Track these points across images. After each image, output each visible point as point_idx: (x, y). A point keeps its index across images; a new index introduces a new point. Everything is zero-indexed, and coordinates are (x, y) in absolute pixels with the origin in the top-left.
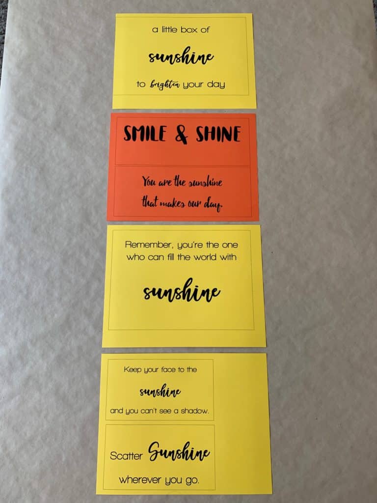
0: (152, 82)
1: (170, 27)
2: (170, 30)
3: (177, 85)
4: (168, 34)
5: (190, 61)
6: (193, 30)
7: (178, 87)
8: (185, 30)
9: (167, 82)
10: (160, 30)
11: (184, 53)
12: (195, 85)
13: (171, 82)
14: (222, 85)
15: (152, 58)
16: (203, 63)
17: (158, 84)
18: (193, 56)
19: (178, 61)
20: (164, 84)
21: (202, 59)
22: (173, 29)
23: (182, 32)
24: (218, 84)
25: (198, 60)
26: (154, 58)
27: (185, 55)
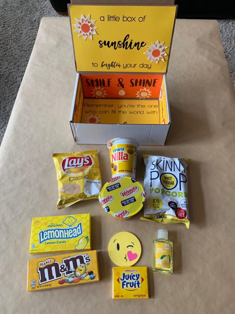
0: (102, 63)
1: (114, 16)
2: (114, 18)
3: (119, 65)
4: (112, 22)
5: (128, 47)
6: (132, 19)
7: (119, 67)
8: (126, 19)
9: (112, 63)
10: (106, 18)
11: (125, 40)
12: (131, 65)
13: (115, 63)
14: (149, 66)
15: (101, 45)
16: (138, 49)
17: (106, 65)
18: (131, 43)
19: (120, 46)
20: (110, 65)
21: (137, 45)
22: (117, 18)
23: (123, 20)
24: (147, 65)
25: (135, 47)
26: (102, 45)
27: (125, 42)
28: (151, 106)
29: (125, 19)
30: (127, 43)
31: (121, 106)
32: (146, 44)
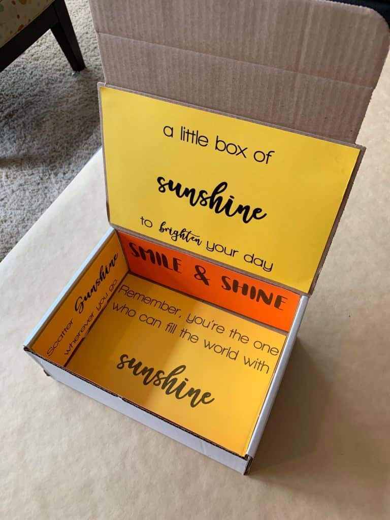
0: (162, 225)
1: (195, 133)
2: (195, 137)
3: (197, 240)
4: (190, 146)
5: (223, 209)
6: (239, 151)
7: (198, 245)
8: (224, 147)
9: (182, 231)
10: (177, 133)
11: (216, 192)
12: (224, 250)
13: (189, 233)
14: (268, 266)
16: (245, 221)
17: (171, 230)
18: (230, 202)
19: (203, 203)
20: (179, 233)
21: (244, 212)
22: (201, 139)
23: (216, 148)
24: (262, 261)
25: (237, 213)
26: (165, 187)
27: (217, 196)
28: (263, 346)
29: (221, 146)
30: (220, 199)
31: (195, 318)
32: (265, 215)
